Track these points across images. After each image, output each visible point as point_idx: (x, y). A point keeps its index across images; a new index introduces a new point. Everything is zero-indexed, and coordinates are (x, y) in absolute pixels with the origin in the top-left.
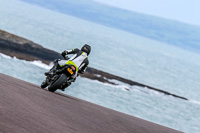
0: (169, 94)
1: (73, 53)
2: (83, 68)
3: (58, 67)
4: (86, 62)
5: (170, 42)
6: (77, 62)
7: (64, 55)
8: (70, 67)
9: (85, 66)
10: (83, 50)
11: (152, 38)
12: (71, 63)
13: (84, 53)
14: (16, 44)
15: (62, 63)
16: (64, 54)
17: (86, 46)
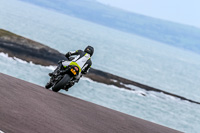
0: (185, 99)
1: (76, 54)
2: (86, 69)
3: (62, 68)
4: (89, 63)
6: (80, 63)
7: (68, 57)
8: (73, 67)
9: (88, 67)
10: (86, 51)
11: (168, 43)
12: (74, 64)
13: (87, 55)
14: (32, 49)
15: (66, 64)
16: (68, 55)
17: (89, 47)
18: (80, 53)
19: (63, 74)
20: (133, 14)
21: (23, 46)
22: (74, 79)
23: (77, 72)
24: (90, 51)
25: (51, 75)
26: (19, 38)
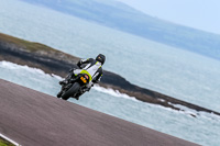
1: (87, 62)
3: (73, 76)
6: (91, 71)
8: (83, 75)
10: (97, 60)
12: (85, 72)
13: (98, 63)
15: (77, 72)
17: (100, 55)
18: (91, 61)
19: (73, 82)
20: (184, 28)
21: (61, 62)
23: (88, 81)
24: (101, 59)
25: (61, 83)
26: (58, 52)
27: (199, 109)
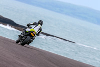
5: (67, 14)
6: (36, 29)
8: (32, 32)
9: (40, 31)
10: (39, 23)
13: (39, 25)
16: (28, 25)
22: (32, 38)
24: (41, 23)
27: (47, 35)
